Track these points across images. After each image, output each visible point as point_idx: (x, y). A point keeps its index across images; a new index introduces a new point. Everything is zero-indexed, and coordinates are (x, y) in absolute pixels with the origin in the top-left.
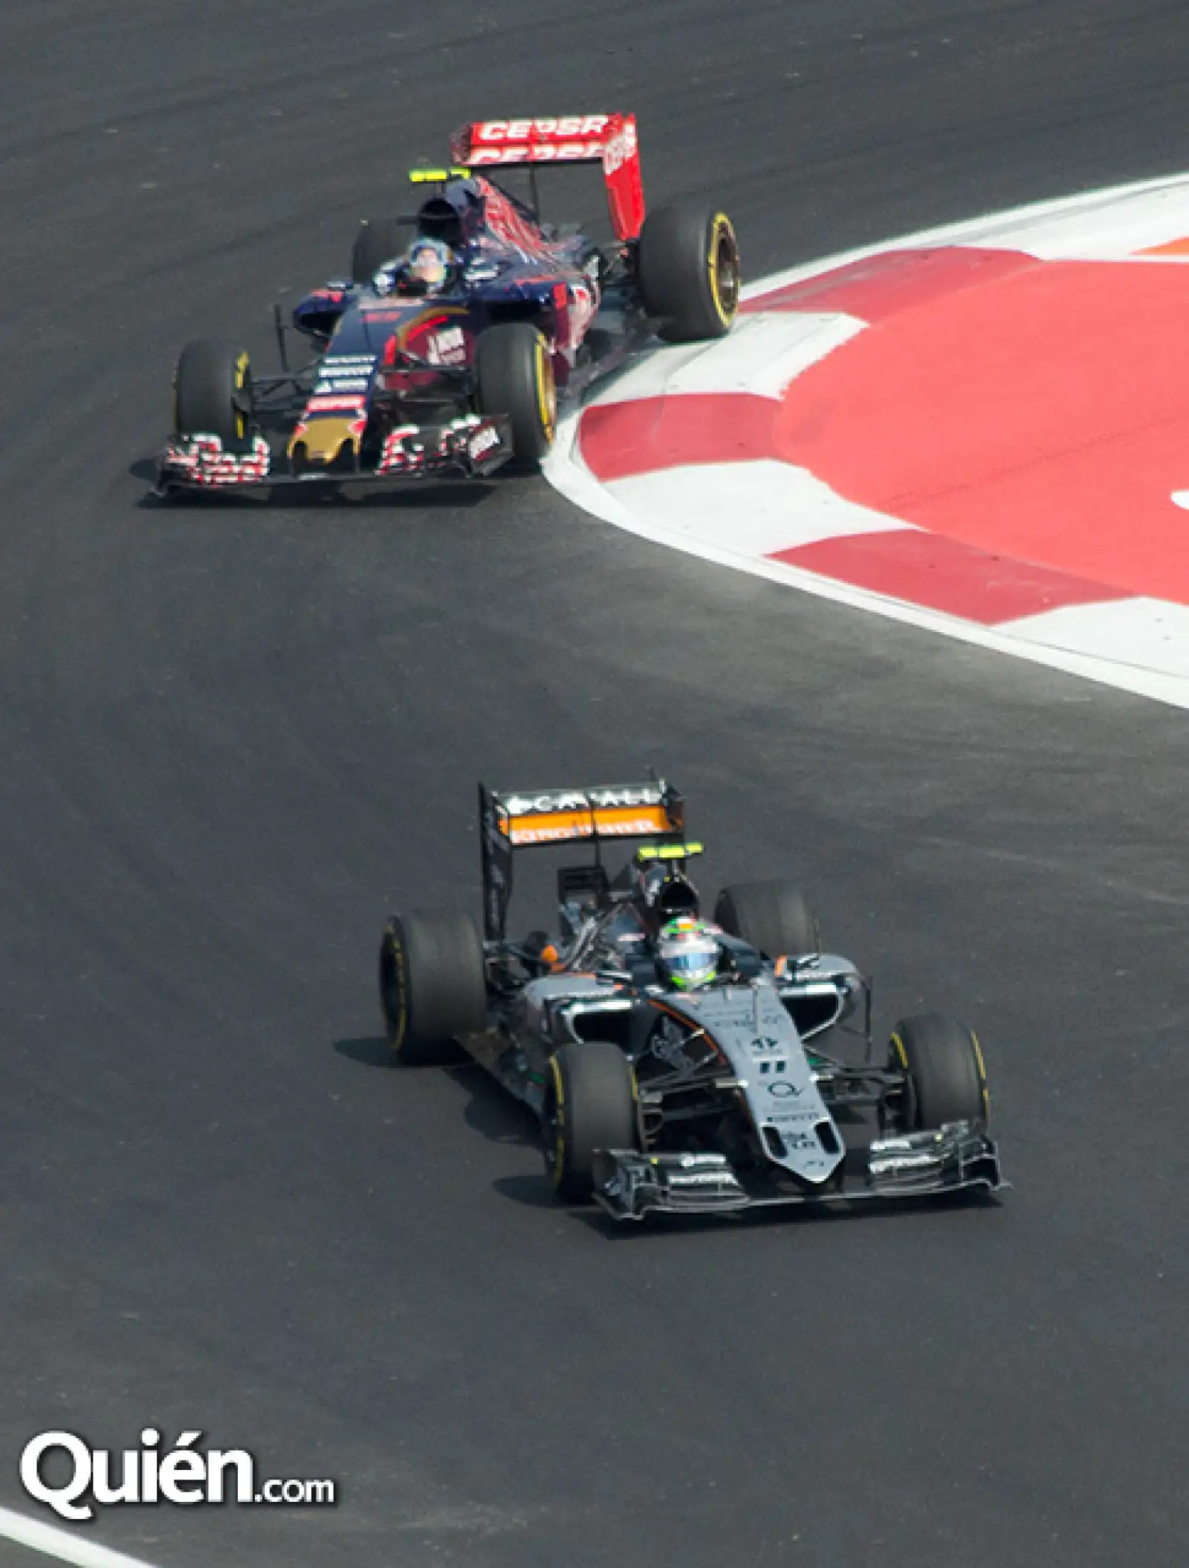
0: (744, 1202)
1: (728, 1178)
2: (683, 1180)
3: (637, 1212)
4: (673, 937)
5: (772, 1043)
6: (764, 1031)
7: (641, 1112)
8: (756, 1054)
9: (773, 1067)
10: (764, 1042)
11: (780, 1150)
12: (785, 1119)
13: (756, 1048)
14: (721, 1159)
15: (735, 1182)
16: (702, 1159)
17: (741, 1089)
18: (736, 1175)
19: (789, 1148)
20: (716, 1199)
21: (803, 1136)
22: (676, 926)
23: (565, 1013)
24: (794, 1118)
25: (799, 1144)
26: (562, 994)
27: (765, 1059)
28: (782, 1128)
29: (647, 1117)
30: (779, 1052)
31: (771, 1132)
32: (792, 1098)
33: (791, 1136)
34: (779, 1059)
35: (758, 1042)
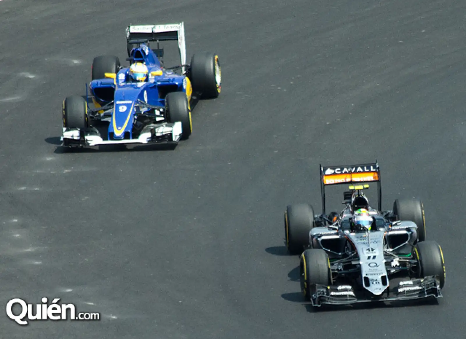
0: (355, 301)
1: (352, 293)
2: (337, 294)
3: (319, 304)
4: (359, 214)
5: (373, 250)
6: (372, 246)
7: (331, 272)
8: (367, 253)
9: (372, 257)
10: (371, 249)
11: (368, 284)
12: (371, 274)
13: (368, 251)
14: (349, 287)
15: (353, 295)
16: (344, 287)
17: (360, 265)
18: (354, 293)
19: (371, 284)
20: (347, 300)
21: (376, 280)
22: (361, 211)
23: (319, 239)
24: (374, 274)
25: (374, 283)
26: (318, 233)
27: (369, 255)
28: (370, 277)
29: (333, 273)
30: (375, 252)
31: (367, 279)
32: (376, 268)
33: (372, 280)
34: (374, 255)
35: (369, 249)
